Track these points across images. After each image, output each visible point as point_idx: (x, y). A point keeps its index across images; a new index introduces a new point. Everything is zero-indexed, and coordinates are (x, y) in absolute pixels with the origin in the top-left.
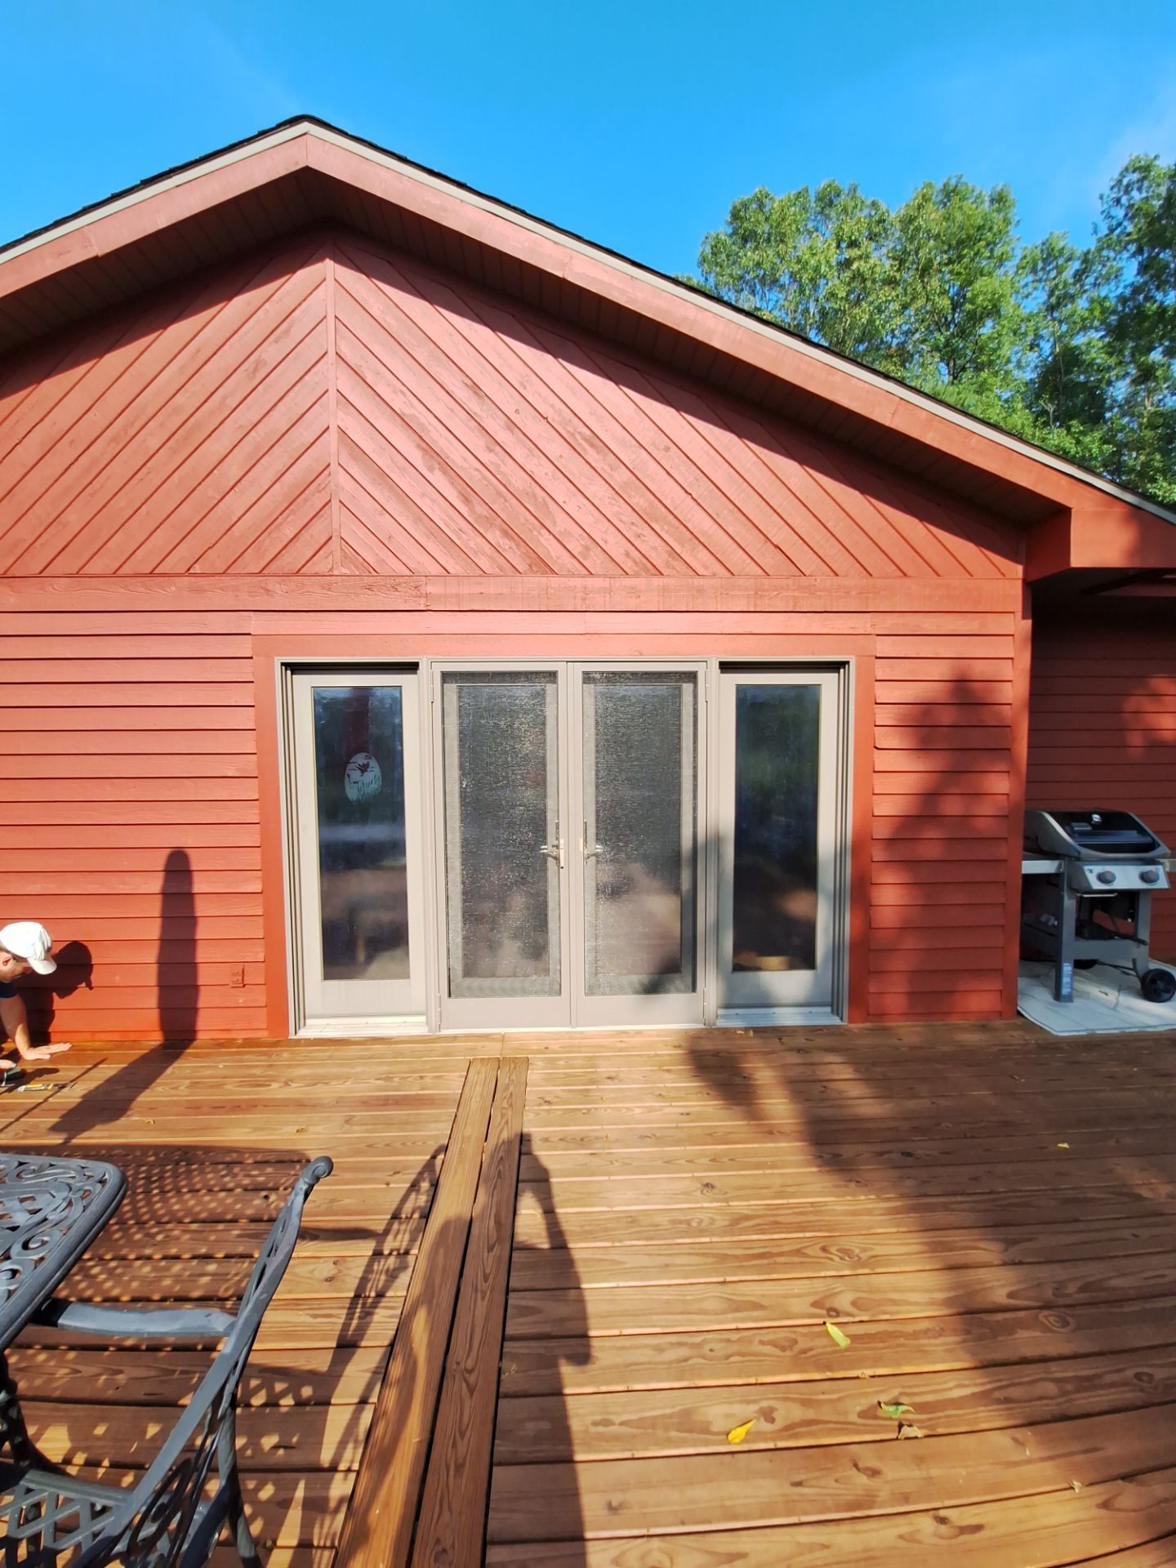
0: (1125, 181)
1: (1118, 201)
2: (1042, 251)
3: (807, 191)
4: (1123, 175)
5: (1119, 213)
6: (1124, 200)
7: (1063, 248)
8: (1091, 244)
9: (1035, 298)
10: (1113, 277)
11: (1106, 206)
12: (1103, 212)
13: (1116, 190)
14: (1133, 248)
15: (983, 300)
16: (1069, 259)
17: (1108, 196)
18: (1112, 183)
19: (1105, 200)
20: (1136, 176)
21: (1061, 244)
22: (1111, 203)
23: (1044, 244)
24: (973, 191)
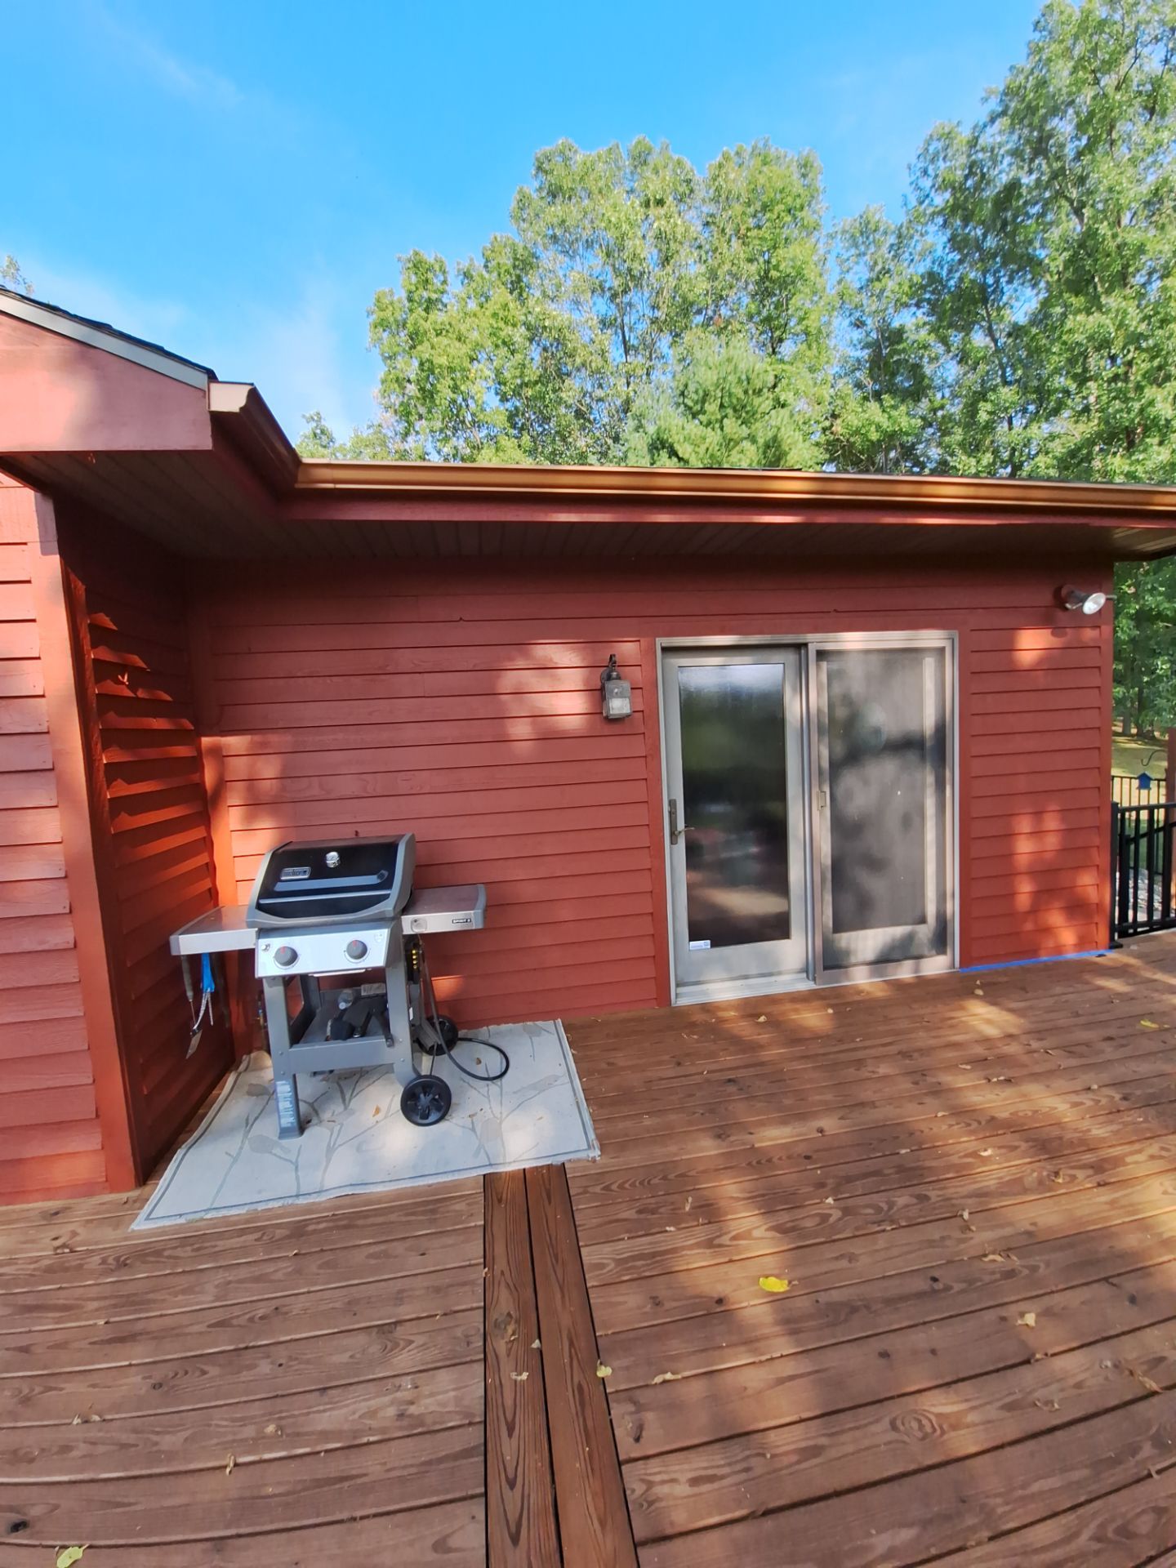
0: (931, 149)
1: (925, 172)
2: (861, 223)
3: (618, 147)
4: (928, 143)
5: (926, 183)
6: (931, 171)
7: (878, 222)
8: (901, 218)
9: (856, 273)
10: (927, 253)
11: (913, 178)
12: (911, 183)
13: (922, 159)
14: (940, 220)
15: (786, 267)
16: (885, 233)
17: (915, 166)
18: (919, 152)
19: (912, 169)
20: (940, 145)
21: (877, 218)
22: (918, 174)
23: (861, 217)
24: (785, 156)
